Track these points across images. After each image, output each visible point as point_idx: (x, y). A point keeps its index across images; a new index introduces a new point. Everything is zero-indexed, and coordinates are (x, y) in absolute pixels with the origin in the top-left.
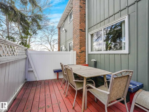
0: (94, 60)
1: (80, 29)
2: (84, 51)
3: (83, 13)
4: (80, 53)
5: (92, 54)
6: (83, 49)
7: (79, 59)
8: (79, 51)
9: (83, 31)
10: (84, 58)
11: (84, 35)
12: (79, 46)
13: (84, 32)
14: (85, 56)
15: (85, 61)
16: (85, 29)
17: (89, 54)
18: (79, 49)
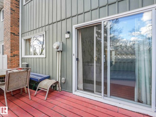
0: (26, 63)
1: (11, 33)
2: (17, 55)
3: (16, 16)
4: (11, 56)
5: (25, 58)
6: (15, 53)
7: (10, 63)
8: (10, 55)
9: (17, 35)
10: (17, 61)
11: (17, 39)
12: (10, 50)
13: (18, 37)
14: (19, 60)
15: (19, 65)
16: (19, 33)
17: (23, 58)
18: (10, 52)
